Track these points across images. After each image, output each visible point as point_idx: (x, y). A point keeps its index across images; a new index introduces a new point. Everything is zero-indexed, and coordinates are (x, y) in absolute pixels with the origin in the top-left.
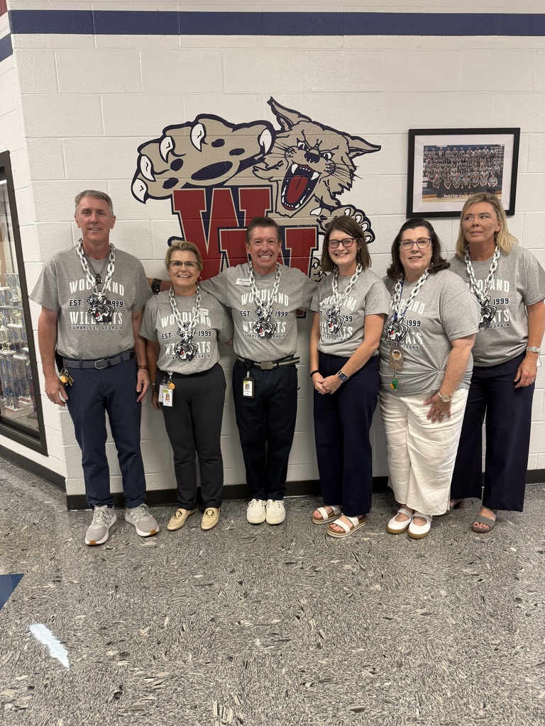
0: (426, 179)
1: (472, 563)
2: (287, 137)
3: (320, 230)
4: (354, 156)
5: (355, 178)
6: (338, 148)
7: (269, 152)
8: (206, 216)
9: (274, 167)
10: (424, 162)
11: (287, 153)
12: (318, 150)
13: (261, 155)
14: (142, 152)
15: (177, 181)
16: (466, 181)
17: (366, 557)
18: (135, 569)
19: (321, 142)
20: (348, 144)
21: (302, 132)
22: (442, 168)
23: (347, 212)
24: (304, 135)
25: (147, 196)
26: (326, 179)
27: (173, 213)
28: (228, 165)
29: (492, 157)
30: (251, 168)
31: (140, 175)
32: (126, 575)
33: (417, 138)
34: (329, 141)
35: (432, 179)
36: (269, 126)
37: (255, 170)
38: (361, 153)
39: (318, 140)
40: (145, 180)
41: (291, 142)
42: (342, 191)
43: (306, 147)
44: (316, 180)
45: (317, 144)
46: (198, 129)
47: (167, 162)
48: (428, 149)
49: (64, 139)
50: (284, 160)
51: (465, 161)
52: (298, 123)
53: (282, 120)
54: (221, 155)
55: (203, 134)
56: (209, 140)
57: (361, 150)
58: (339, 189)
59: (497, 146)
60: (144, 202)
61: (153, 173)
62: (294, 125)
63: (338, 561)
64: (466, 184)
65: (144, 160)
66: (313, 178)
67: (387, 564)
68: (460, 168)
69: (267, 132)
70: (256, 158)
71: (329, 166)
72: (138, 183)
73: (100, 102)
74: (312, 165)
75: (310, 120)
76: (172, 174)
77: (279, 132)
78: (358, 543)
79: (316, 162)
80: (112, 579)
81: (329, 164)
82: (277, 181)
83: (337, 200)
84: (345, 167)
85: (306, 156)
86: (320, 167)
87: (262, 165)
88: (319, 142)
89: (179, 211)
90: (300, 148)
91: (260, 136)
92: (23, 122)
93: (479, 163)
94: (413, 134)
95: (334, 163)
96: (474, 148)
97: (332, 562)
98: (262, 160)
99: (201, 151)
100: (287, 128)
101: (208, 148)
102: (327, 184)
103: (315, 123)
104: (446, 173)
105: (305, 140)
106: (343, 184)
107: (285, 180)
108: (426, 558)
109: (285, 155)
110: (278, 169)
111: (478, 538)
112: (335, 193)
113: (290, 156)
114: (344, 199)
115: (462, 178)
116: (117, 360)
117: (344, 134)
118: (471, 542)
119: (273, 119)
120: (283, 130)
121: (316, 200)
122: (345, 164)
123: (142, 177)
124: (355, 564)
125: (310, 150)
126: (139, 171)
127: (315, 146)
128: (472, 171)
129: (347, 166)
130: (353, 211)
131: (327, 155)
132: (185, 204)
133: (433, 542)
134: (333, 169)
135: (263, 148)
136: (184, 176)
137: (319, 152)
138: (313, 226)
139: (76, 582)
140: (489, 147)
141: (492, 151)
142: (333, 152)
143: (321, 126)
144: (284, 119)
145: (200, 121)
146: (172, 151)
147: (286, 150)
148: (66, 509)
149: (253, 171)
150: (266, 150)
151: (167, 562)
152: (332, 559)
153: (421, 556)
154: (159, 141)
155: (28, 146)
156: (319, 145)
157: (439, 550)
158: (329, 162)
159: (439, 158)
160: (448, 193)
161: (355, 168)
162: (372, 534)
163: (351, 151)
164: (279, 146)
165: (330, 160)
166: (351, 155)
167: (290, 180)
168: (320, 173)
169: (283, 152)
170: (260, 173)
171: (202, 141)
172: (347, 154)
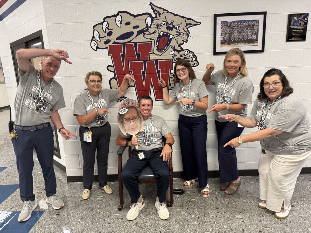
0: (222, 37)
1: (240, 213)
2: (158, 20)
3: (174, 61)
4: (189, 27)
5: (189, 37)
6: (181, 24)
7: (150, 27)
8: (123, 56)
9: (153, 33)
10: (221, 29)
11: (158, 27)
12: (172, 25)
13: (147, 28)
14: (95, 29)
15: (110, 41)
16: (241, 37)
17: (192, 208)
18: (91, 210)
19: (174, 21)
20: (186, 22)
21: (165, 17)
22: (230, 31)
23: (186, 52)
24: (166, 18)
25: (97, 48)
26: (176, 38)
27: (109, 55)
28: (132, 33)
29: (254, 25)
30: (142, 34)
31: (94, 39)
32: (87, 213)
33: (218, 18)
34: (177, 21)
35: (225, 36)
36: (150, 15)
37: (144, 35)
38: (192, 25)
39: (172, 21)
40: (96, 41)
41: (160, 22)
42: (184, 43)
43: (167, 24)
44: (172, 38)
45: (172, 22)
46: (119, 17)
47: (105, 32)
48: (223, 23)
49: (61, 24)
50: (157, 30)
51: (240, 28)
52: (163, 13)
53: (156, 12)
54: (129, 29)
55: (121, 20)
56: (124, 22)
57: (192, 24)
58: (182, 42)
59: (255, 20)
60: (96, 51)
61: (100, 37)
62: (161, 14)
63: (179, 210)
64: (241, 38)
65: (96, 32)
66: (170, 38)
67: (201, 212)
68: (238, 31)
69: (149, 18)
70: (144, 30)
71: (177, 32)
72: (93, 42)
73: (76, 7)
74: (170, 32)
75: (168, 12)
76: (108, 38)
77: (154, 17)
78: (189, 201)
79: (172, 30)
80: (81, 214)
81: (178, 31)
82: (154, 40)
83: (181, 47)
84: (185, 32)
85: (167, 28)
86: (173, 32)
87: (147, 33)
88: (173, 22)
89: (111, 54)
90: (164, 24)
91: (146, 19)
92: (44, 18)
93: (247, 28)
94: (216, 16)
95: (179, 31)
96: (245, 21)
97: (177, 210)
98: (147, 30)
99: (120, 27)
100: (158, 15)
101: (123, 26)
102: (176, 40)
103: (170, 13)
104: (232, 34)
105: (166, 21)
106: (184, 40)
107: (157, 39)
108: (220, 210)
109: (157, 28)
110: (154, 34)
111: (245, 201)
112: (180, 44)
113: (160, 28)
114: (184, 47)
115: (239, 36)
116: (42, 127)
117: (184, 17)
118: (241, 202)
119: (151, 12)
120: (156, 17)
121: (172, 48)
122: (185, 31)
123: (95, 40)
124: (187, 211)
125: (169, 25)
126: (93, 37)
127: (171, 23)
128: (244, 32)
129: (186, 32)
130: (188, 52)
131: (176, 27)
132: (114, 51)
133: (224, 202)
134: (179, 33)
135: (147, 25)
136: (113, 39)
137: (173, 26)
138: (171, 59)
139: (65, 215)
140: (252, 21)
141: (253, 23)
142: (179, 25)
143: (174, 14)
144: (157, 12)
145: (119, 14)
146: (108, 28)
147: (158, 25)
148: (67, 182)
149: (143, 36)
150: (149, 26)
151: (105, 207)
152: (177, 208)
153: (217, 208)
154: (102, 24)
155: (47, 28)
156: (172, 23)
157: (226, 206)
158: (178, 30)
159: (228, 27)
160: (233, 42)
161: (189, 32)
162: (197, 197)
163: (187, 25)
164: (154, 24)
165: (178, 29)
166: (187, 27)
167: (160, 39)
168: (173, 35)
169: (157, 27)
170: (146, 36)
171: (121, 23)
172: (186, 26)
